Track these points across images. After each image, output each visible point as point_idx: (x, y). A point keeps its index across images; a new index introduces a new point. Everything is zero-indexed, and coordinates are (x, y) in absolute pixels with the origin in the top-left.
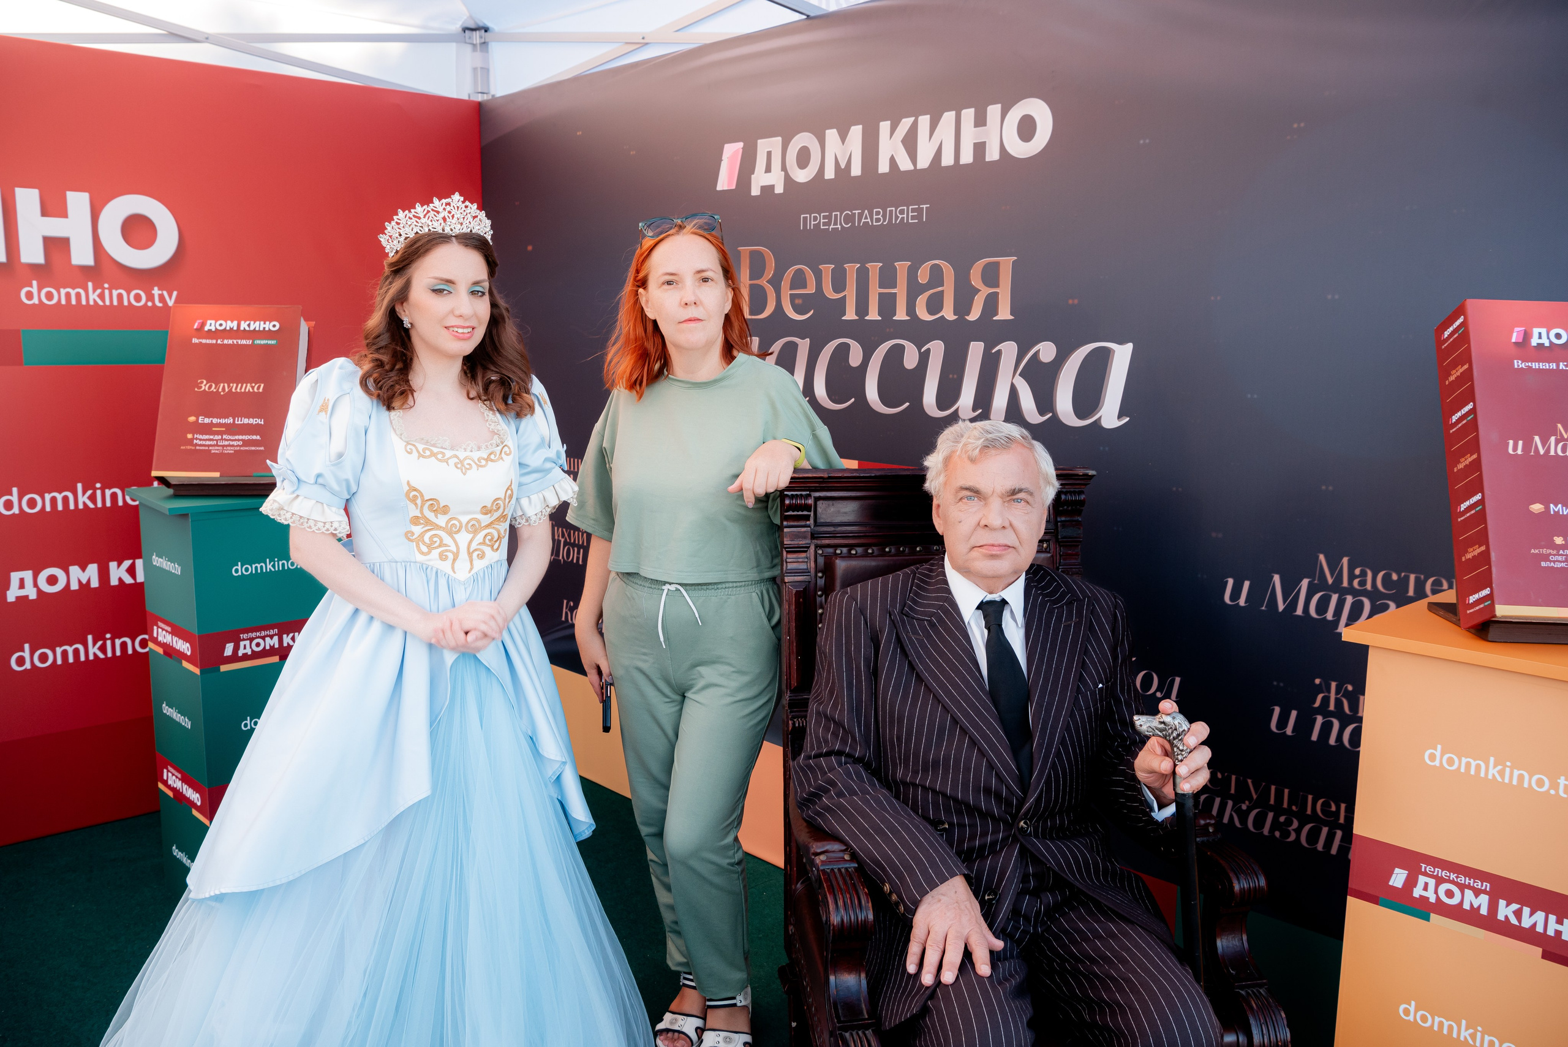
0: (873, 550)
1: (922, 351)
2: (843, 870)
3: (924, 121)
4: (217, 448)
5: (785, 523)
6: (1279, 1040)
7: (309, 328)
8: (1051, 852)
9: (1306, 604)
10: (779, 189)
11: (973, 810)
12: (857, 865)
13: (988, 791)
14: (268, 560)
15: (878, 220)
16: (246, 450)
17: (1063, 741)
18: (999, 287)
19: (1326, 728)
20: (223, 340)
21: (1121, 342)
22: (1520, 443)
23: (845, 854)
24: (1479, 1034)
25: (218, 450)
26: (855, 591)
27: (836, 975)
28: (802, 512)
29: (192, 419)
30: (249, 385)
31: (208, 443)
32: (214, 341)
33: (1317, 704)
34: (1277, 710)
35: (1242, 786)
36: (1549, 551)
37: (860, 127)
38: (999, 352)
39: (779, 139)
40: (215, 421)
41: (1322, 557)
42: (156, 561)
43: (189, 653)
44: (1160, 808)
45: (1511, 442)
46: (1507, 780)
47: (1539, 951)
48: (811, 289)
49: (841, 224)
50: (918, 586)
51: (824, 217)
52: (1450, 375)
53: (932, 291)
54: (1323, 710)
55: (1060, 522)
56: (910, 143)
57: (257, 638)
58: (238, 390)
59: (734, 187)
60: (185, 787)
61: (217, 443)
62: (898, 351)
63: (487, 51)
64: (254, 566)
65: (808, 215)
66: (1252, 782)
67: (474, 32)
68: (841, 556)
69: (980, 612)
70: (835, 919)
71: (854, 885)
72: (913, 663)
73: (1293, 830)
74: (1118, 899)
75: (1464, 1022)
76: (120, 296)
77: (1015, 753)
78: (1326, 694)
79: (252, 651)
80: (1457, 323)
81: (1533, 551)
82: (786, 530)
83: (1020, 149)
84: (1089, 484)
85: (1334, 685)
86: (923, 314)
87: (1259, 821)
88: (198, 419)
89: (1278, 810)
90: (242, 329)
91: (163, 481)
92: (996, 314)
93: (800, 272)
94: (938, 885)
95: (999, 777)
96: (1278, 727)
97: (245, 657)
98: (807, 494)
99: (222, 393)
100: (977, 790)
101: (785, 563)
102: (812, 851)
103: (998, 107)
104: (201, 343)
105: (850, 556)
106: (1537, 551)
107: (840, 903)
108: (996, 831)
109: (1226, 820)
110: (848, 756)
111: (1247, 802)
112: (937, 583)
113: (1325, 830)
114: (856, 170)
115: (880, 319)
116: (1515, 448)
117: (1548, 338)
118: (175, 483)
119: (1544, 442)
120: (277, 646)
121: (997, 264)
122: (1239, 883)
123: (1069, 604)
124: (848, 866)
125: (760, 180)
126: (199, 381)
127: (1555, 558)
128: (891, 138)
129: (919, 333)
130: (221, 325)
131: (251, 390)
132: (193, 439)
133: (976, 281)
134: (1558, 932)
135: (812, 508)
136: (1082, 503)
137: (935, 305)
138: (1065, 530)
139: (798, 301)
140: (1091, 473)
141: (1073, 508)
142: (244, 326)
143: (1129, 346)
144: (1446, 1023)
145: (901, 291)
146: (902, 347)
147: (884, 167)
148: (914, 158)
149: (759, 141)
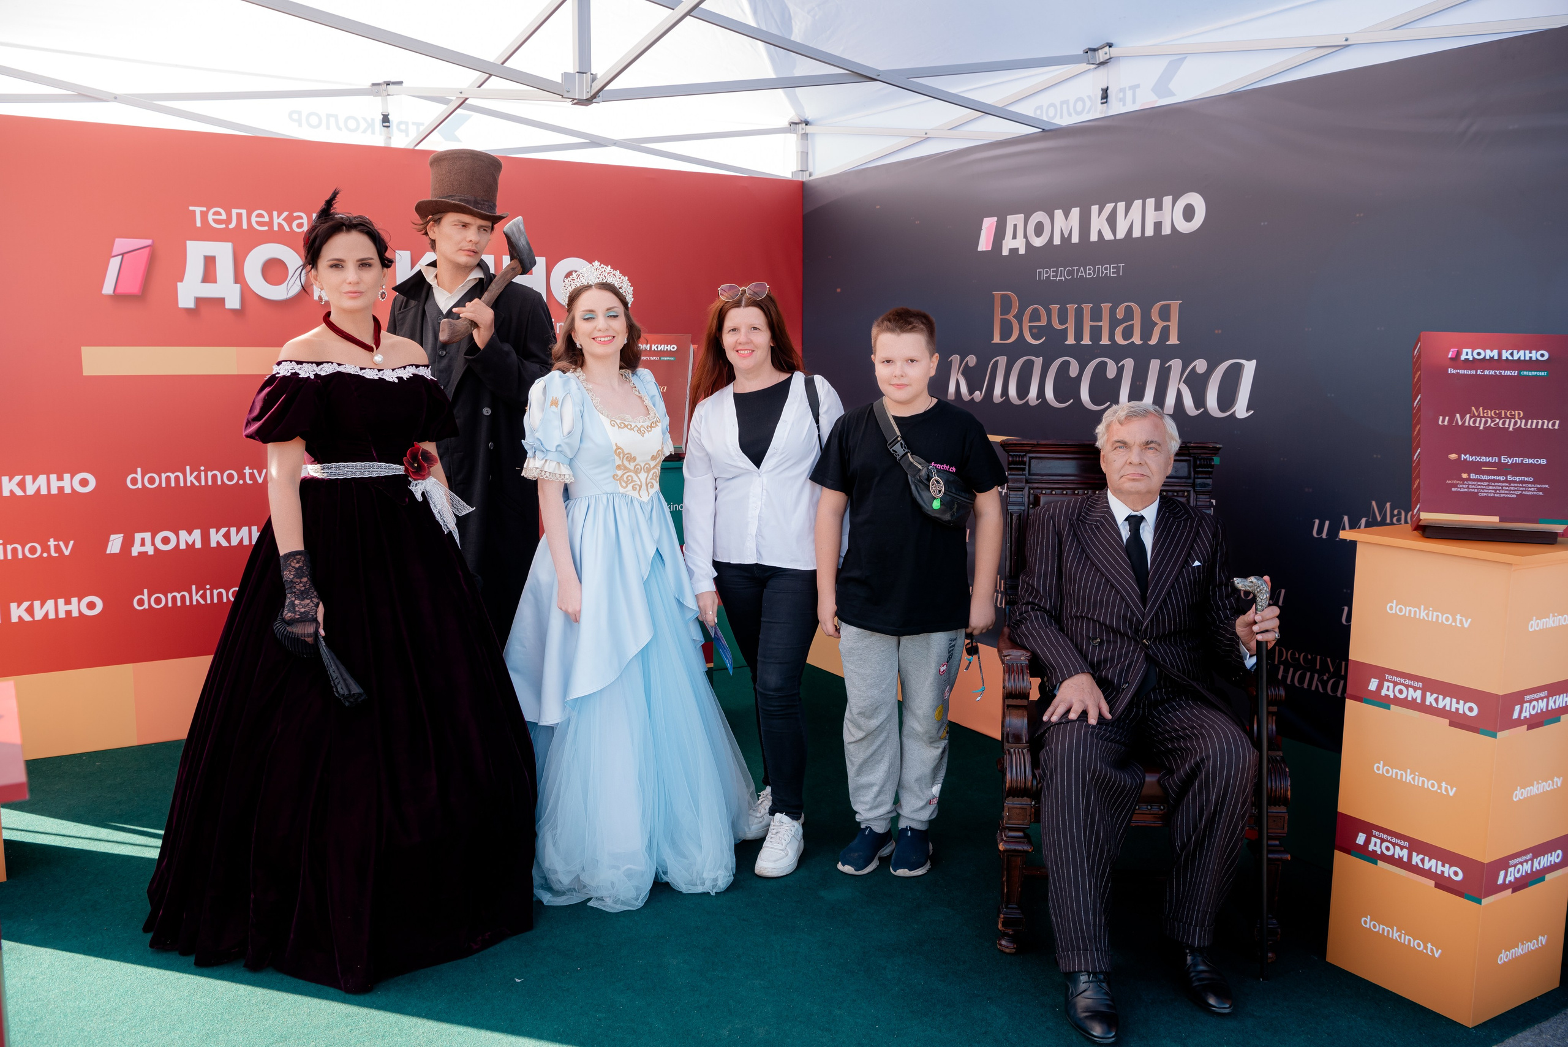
1: (1119, 366)
3: (1121, 206)
10: (1022, 251)
11: (1116, 632)
15: (1090, 274)
18: (1169, 321)
21: (1249, 359)
22: (1447, 418)
24: (1417, 777)
26: (1049, 507)
28: (1019, 466)
34: (1345, 610)
36: (1458, 482)
37: (1078, 209)
38: (1170, 366)
39: (1021, 217)
41: (1374, 503)
45: (1441, 418)
46: (1430, 619)
47: (1447, 721)
48: (1044, 322)
49: (1064, 276)
51: (1053, 272)
52: (1415, 378)
53: (1126, 324)
55: (1197, 478)
56: (1112, 221)
62: (1102, 367)
63: (807, 140)
65: (1042, 270)
67: (799, 126)
69: (1127, 521)
71: (1022, 670)
72: (1084, 549)
75: (1409, 770)
80: (1418, 346)
81: (1448, 482)
83: (1184, 227)
86: (1120, 341)
90: (653, 349)
92: (1168, 340)
93: (1036, 311)
94: (1074, 676)
95: (1132, 614)
96: (1346, 622)
98: (1024, 455)
100: (1118, 620)
103: (1169, 199)
106: (1450, 482)
108: (1130, 646)
110: (1037, 605)
111: (1326, 675)
114: (1075, 239)
115: (1091, 343)
116: (1443, 421)
117: (1472, 355)
119: (1462, 417)
121: (1169, 306)
123: (1186, 520)
125: (1008, 244)
127: (1461, 486)
128: (1099, 216)
129: (1117, 353)
133: (1155, 317)
134: (1457, 709)
135: (1027, 464)
136: (1212, 466)
137: (1128, 334)
138: (1198, 481)
139: (1035, 331)
140: (1218, 446)
141: (1206, 469)
142: (654, 347)
143: (1254, 362)
144: (1399, 773)
145: (1105, 324)
146: (1106, 363)
147: (1094, 237)
148: (1114, 231)
149: (1008, 217)
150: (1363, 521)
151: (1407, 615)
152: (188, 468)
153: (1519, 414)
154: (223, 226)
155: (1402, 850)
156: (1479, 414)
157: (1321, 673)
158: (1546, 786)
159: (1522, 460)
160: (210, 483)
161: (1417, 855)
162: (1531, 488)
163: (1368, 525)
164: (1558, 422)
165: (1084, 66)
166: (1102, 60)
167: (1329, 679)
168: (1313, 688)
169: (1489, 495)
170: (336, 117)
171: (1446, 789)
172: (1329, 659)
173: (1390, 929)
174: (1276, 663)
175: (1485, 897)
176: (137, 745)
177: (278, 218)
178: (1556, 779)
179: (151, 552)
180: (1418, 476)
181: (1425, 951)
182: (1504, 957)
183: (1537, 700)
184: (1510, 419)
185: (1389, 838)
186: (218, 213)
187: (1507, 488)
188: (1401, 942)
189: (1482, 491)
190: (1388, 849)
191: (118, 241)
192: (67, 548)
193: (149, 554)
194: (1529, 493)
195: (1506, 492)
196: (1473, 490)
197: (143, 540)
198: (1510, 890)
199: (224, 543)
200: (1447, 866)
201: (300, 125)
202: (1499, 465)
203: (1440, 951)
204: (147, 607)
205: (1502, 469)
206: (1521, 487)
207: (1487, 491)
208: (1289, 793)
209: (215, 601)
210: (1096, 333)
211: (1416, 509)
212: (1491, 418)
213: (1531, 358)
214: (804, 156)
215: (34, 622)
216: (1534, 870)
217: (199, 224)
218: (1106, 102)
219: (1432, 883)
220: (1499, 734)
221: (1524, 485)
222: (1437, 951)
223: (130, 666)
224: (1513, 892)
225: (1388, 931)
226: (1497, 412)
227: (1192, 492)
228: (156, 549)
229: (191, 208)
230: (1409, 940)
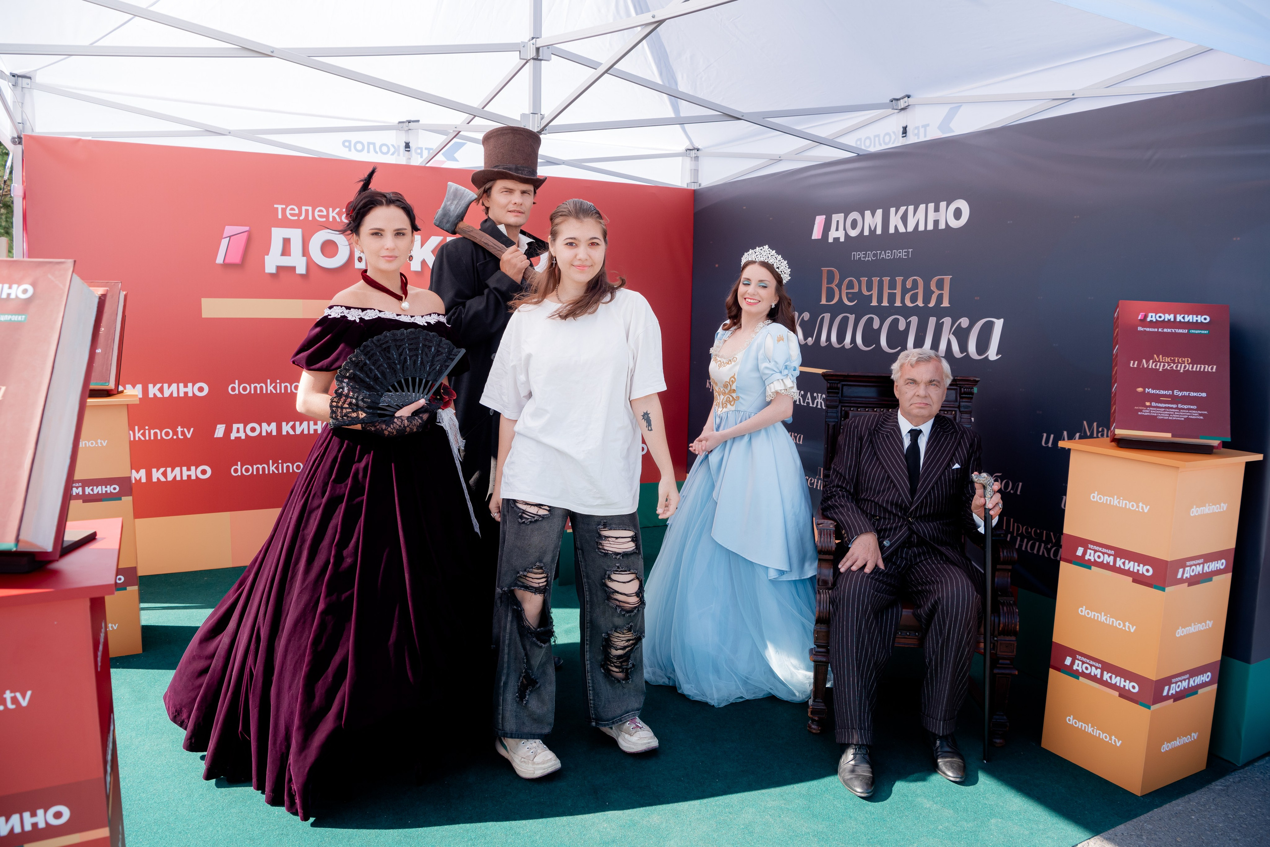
1: (907, 322)
3: (911, 208)
5: (827, 395)
10: (842, 240)
11: (890, 512)
13: (897, 505)
15: (888, 256)
18: (943, 290)
21: (998, 318)
22: (1136, 362)
36: (1143, 408)
37: (881, 210)
38: (943, 322)
39: (842, 215)
41: (1085, 423)
45: (1132, 362)
46: (1121, 506)
47: (1131, 579)
48: (856, 290)
49: (871, 258)
50: (885, 420)
51: (863, 254)
52: (1114, 333)
56: (904, 219)
62: (895, 323)
63: (698, 161)
65: (856, 253)
67: (692, 151)
69: (909, 433)
72: (876, 452)
75: (1103, 613)
80: (1118, 311)
81: (1135, 408)
82: (828, 398)
83: (955, 224)
84: (976, 384)
86: (908, 303)
87: (1056, 553)
92: (942, 304)
93: (851, 281)
98: (837, 383)
100: (892, 504)
101: (827, 413)
103: (944, 203)
106: (1137, 408)
108: (899, 522)
111: (1049, 543)
112: (893, 419)
114: (879, 232)
115: (888, 305)
116: (1133, 364)
117: (1155, 318)
119: (1147, 362)
121: (943, 279)
123: (952, 433)
125: (833, 235)
127: (1145, 411)
128: (896, 216)
129: (906, 312)
133: (933, 287)
134: (1138, 570)
135: (840, 389)
136: (972, 394)
137: (914, 299)
138: (962, 404)
139: (850, 296)
140: (977, 379)
141: (968, 396)
143: (1002, 320)
144: (1096, 614)
145: (898, 292)
146: (898, 320)
147: (892, 231)
148: (906, 226)
149: (833, 215)
150: (1078, 435)
151: (1105, 502)
152: (269, 381)
153: (1188, 361)
154: (296, 218)
155: (1096, 669)
156: (1159, 360)
157: (1046, 543)
158: (1201, 627)
159: (1189, 394)
160: (283, 391)
161: (1107, 673)
162: (1195, 413)
163: (1080, 438)
164: (1215, 367)
165: (890, 111)
166: (902, 107)
167: (1052, 547)
168: (1041, 554)
169: (1165, 418)
170: (374, 144)
171: (1129, 628)
172: (1052, 533)
173: (1086, 726)
174: (1015, 535)
175: (1153, 705)
176: (231, 566)
177: (333, 212)
178: (1208, 622)
179: (243, 437)
180: (1115, 403)
181: (1110, 741)
182: (1165, 747)
183: (1195, 565)
184: (1181, 363)
185: (1088, 661)
186: (292, 209)
187: (1178, 413)
188: (1093, 735)
189: (1160, 415)
190: (1087, 668)
191: (227, 227)
192: (189, 433)
193: (242, 438)
194: (1194, 417)
195: (1177, 416)
196: (1154, 414)
197: (238, 429)
198: (1172, 700)
199: (292, 432)
200: (1128, 681)
201: (350, 150)
202: (1172, 396)
203: (1120, 742)
204: (240, 474)
205: (1174, 400)
206: (1187, 413)
207: (1163, 415)
208: (1018, 627)
209: (285, 471)
210: (892, 298)
211: (1113, 427)
212: (1168, 363)
213: (1197, 320)
214: (695, 172)
215: (167, 482)
216: (1190, 686)
217: (280, 217)
218: (905, 136)
219: (1117, 694)
220: (1167, 589)
221: (1190, 411)
222: (1119, 742)
223: (229, 512)
224: (1174, 701)
225: (1085, 727)
226: (1172, 358)
227: (958, 412)
228: (246, 435)
229: (275, 206)
230: (1099, 734)
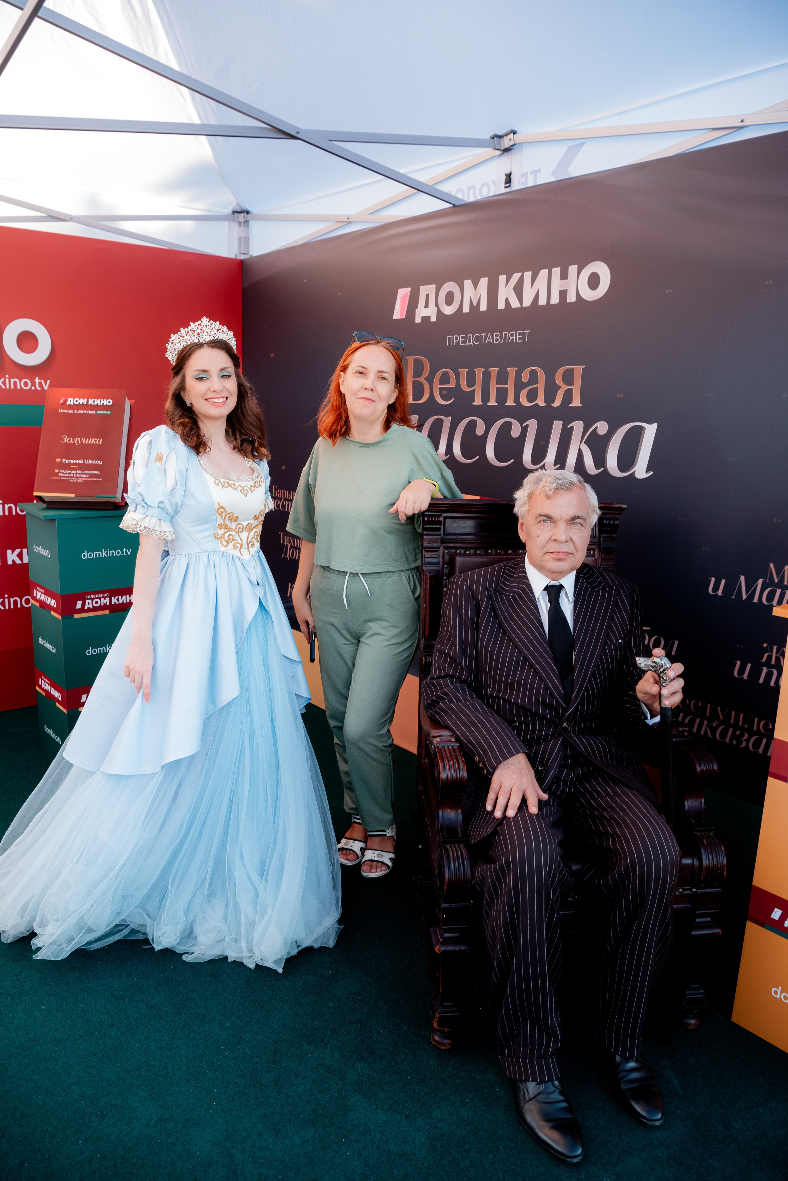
0: (480, 552)
1: (523, 426)
2: (450, 747)
3: (528, 275)
4: (73, 479)
5: (425, 533)
6: (719, 863)
7: (131, 404)
8: (580, 742)
9: (760, 595)
10: (433, 319)
11: (534, 715)
12: (459, 745)
13: (544, 703)
14: (103, 550)
15: (497, 340)
16: (91, 480)
17: (593, 674)
18: (572, 384)
19: (769, 675)
20: (78, 411)
21: (650, 422)
23: (452, 738)
25: (74, 480)
26: (467, 576)
27: (443, 810)
28: (436, 525)
29: (58, 460)
30: (93, 439)
31: (68, 475)
32: (72, 412)
33: (764, 660)
34: (738, 663)
35: (714, 711)
37: (486, 279)
38: (572, 427)
39: (433, 286)
40: (72, 461)
41: (773, 565)
42: (35, 549)
43: (55, 606)
44: (652, 717)
48: (453, 385)
49: (473, 342)
50: (507, 574)
51: (462, 338)
53: (530, 387)
54: (768, 664)
55: (602, 537)
56: (519, 289)
57: (96, 598)
58: (87, 442)
59: (404, 317)
60: (52, 689)
61: (73, 475)
62: (507, 427)
63: (248, 226)
64: (95, 553)
65: (452, 336)
66: (720, 709)
67: (240, 214)
68: (459, 554)
69: (546, 592)
70: (443, 775)
71: (456, 756)
72: (502, 622)
73: (745, 740)
74: (623, 774)
76: (15, 383)
77: (562, 681)
78: (770, 654)
79: (93, 606)
82: (425, 537)
83: (590, 295)
84: (622, 514)
85: (775, 648)
86: (525, 402)
87: (724, 734)
88: (62, 460)
89: (736, 727)
90: (89, 404)
91: (40, 499)
92: (571, 402)
93: (446, 373)
94: (509, 758)
95: (552, 695)
96: (738, 674)
97: (89, 610)
98: (439, 514)
99: (77, 444)
100: (537, 702)
101: (423, 558)
102: (432, 735)
103: (576, 266)
104: (64, 412)
105: (465, 555)
107: (447, 766)
108: (548, 728)
109: (702, 733)
110: (458, 678)
111: (716, 722)
112: (520, 572)
113: (764, 741)
114: (483, 307)
115: (497, 404)
118: (47, 500)
120: (108, 604)
121: (573, 370)
122: (700, 766)
123: (604, 589)
124: (453, 745)
125: (421, 313)
126: (63, 436)
128: (506, 286)
129: (522, 414)
130: (77, 401)
131: (94, 443)
132: (59, 473)
133: (559, 381)
135: (444, 523)
136: (617, 526)
137: (533, 396)
138: (604, 541)
139: (445, 392)
140: (623, 506)
141: (611, 529)
142: (91, 402)
143: (655, 425)
145: (510, 387)
146: (511, 423)
147: (501, 306)
148: (520, 299)
149: (421, 287)
150: (760, 582)
157: (711, 720)
163: (765, 585)
165: (491, 152)
166: (506, 146)
167: (718, 726)
210: (502, 395)
214: (245, 240)
218: (509, 186)
